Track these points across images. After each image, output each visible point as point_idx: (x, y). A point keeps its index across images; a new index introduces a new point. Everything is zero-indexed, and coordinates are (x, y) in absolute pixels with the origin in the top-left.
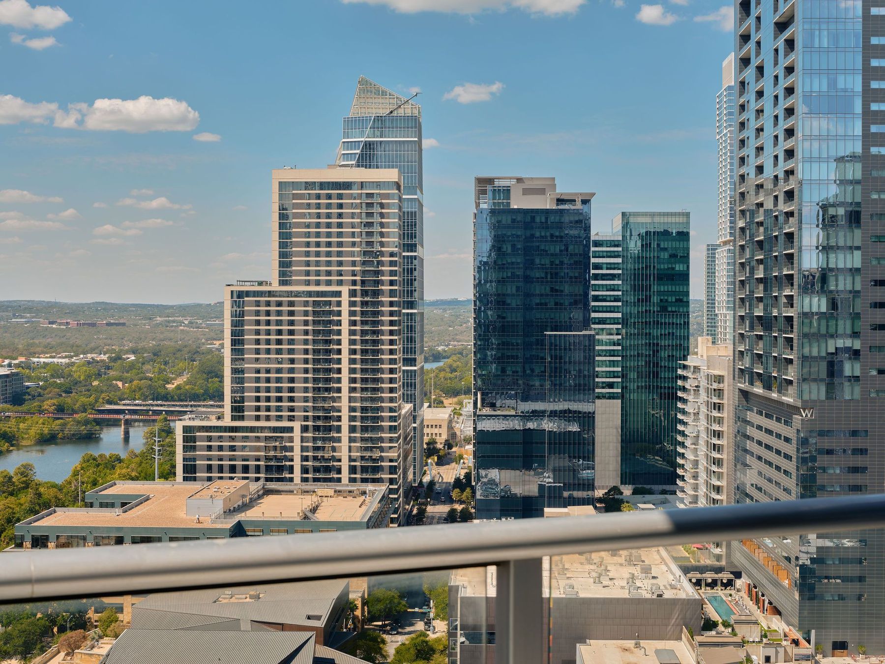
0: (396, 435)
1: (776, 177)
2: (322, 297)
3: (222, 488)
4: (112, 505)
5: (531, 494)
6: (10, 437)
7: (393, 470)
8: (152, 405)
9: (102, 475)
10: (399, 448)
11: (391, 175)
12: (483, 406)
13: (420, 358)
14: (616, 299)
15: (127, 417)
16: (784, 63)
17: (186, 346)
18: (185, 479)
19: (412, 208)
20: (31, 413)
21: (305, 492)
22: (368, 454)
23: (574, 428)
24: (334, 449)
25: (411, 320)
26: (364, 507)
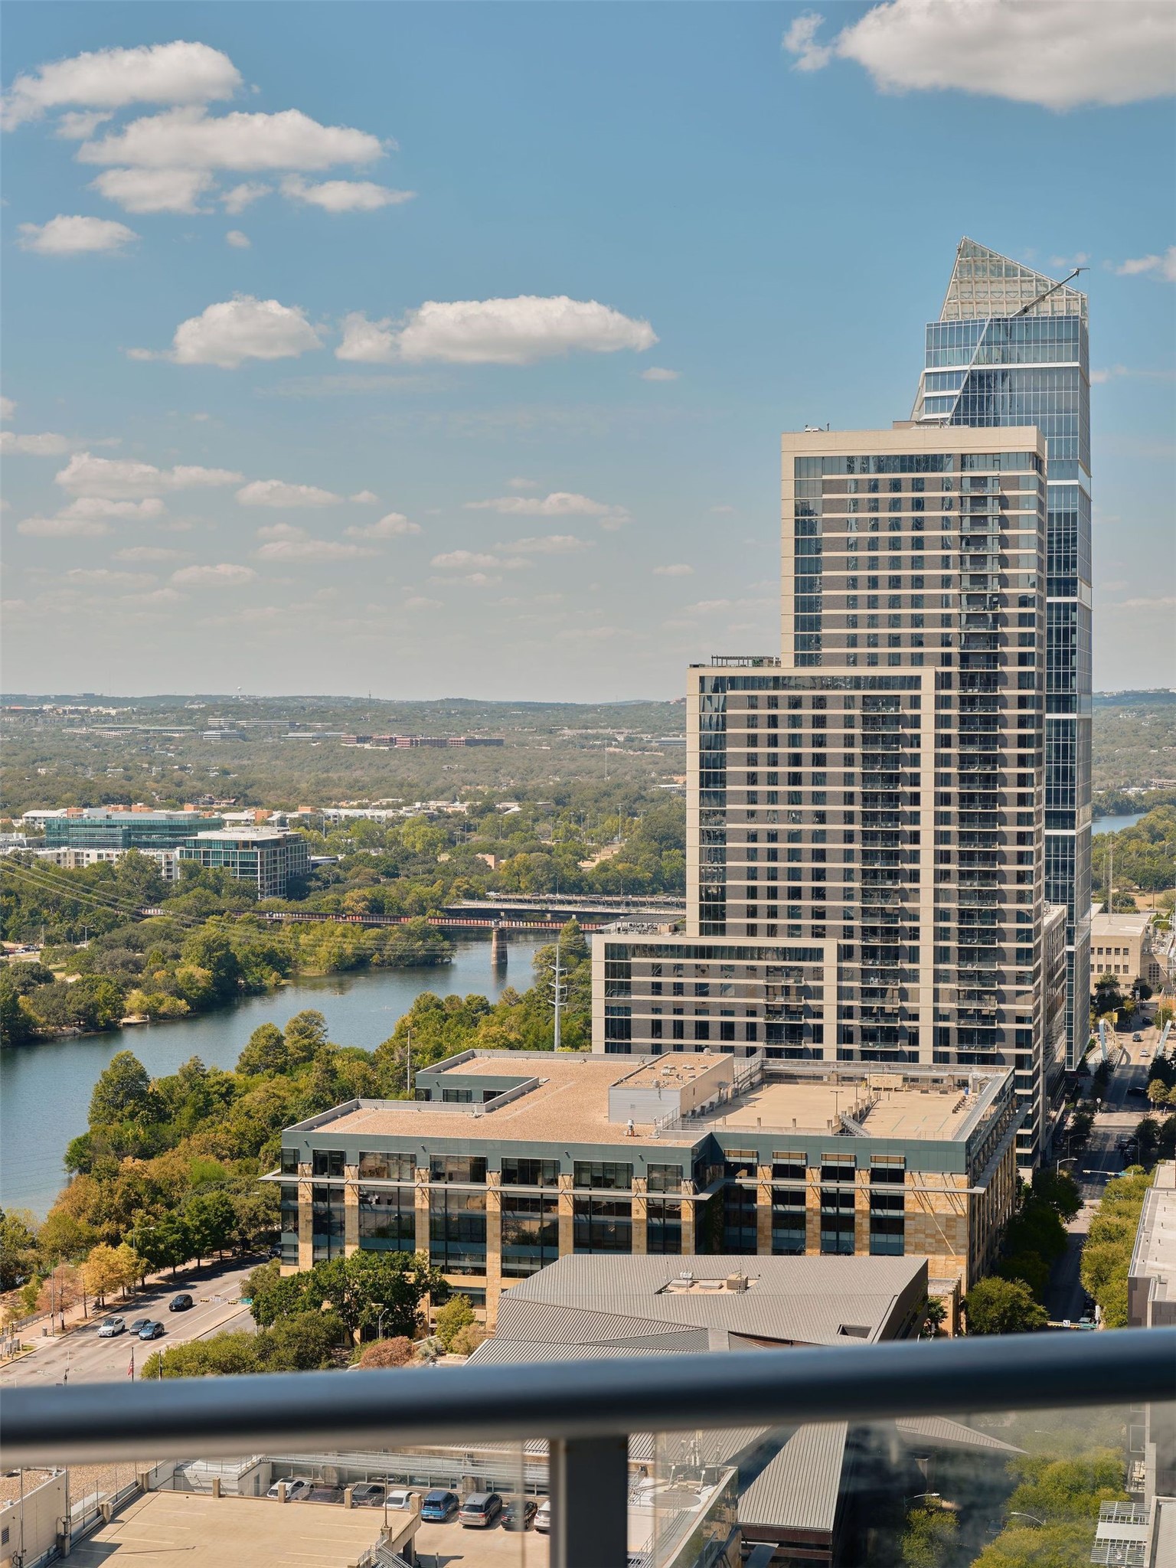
0: (1031, 969)
2: (880, 688)
3: (679, 1069)
4: (467, 1097)
6: (281, 961)
7: (1023, 1039)
8: (552, 902)
9: (452, 1036)
10: (1037, 995)
11: (1022, 438)
13: (1083, 813)
15: (503, 924)
17: (619, 786)
18: (610, 1048)
19: (1067, 505)
20: (321, 915)
21: (844, 1079)
22: (973, 1006)
24: (904, 995)
25: (1065, 734)
26: (962, 1113)
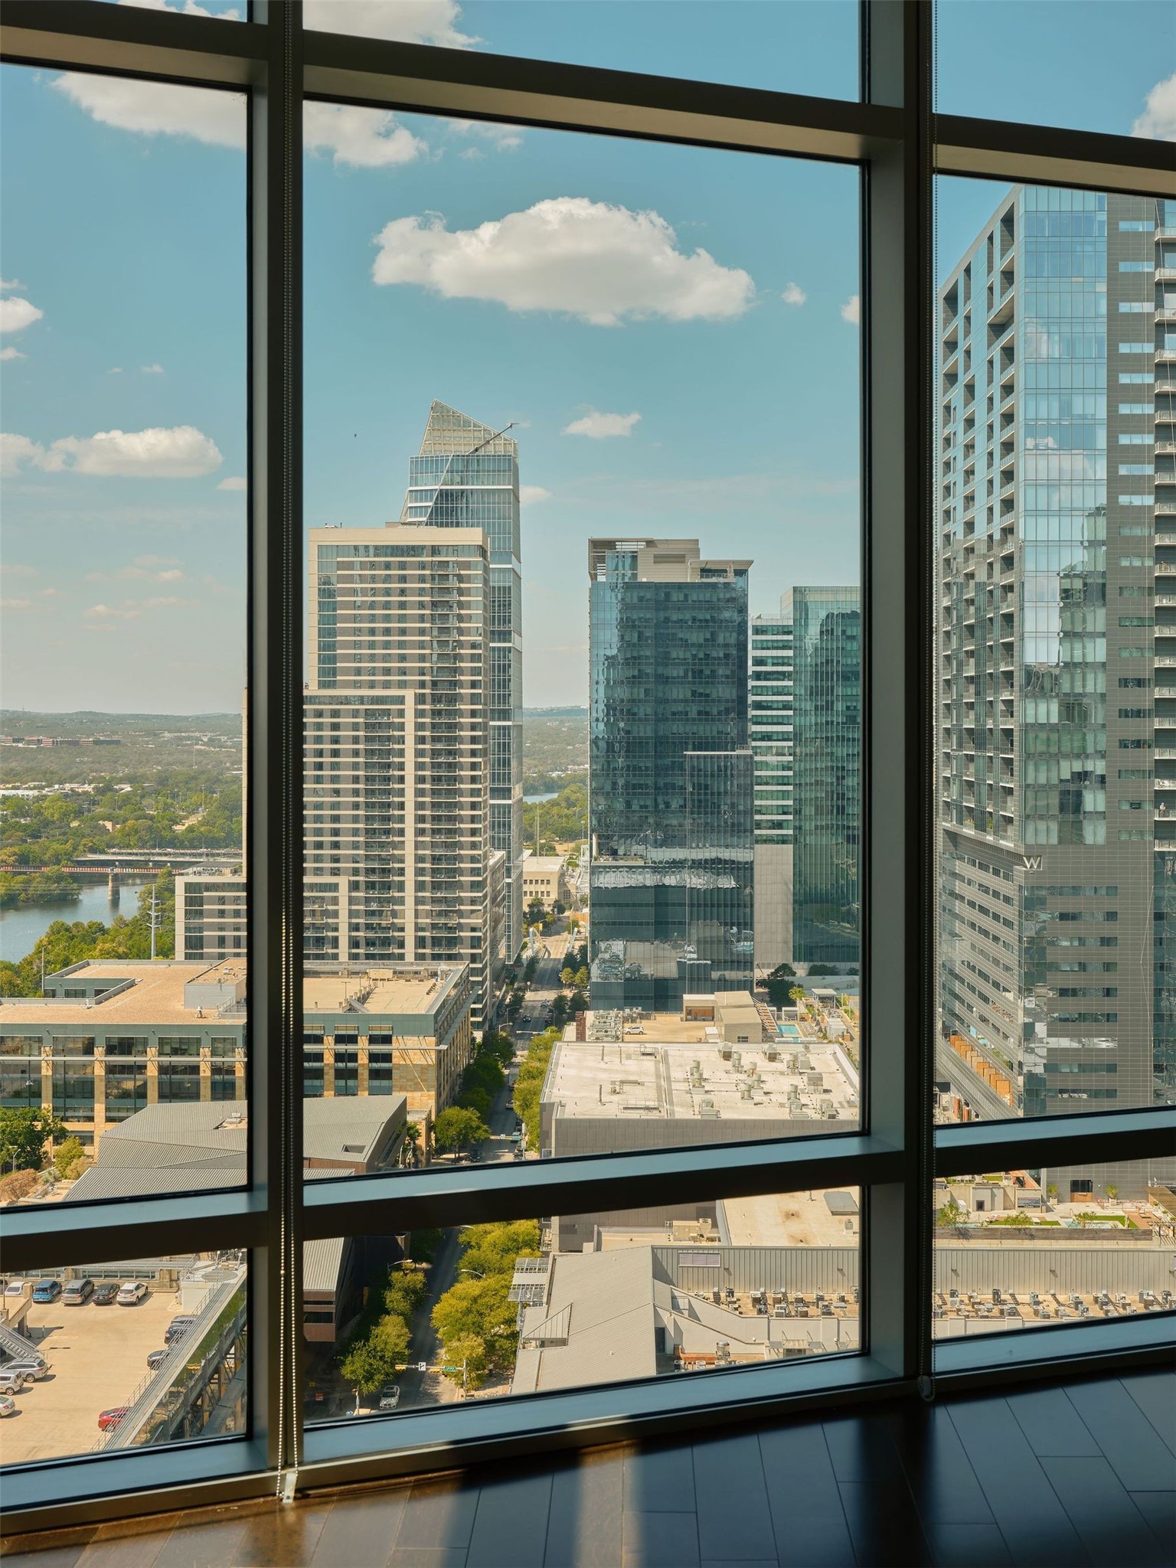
0: (480, 894)
1: (990, 537)
2: (377, 704)
3: (236, 969)
4: (82, 994)
5: (667, 975)
7: (475, 942)
8: (153, 854)
9: (77, 951)
10: (485, 912)
11: (471, 536)
12: (600, 853)
13: (517, 791)
14: (786, 706)
15: (116, 870)
16: (1000, 379)
17: (203, 772)
18: (188, 956)
19: (504, 581)
21: (354, 973)
22: (441, 921)
23: (728, 883)
24: (394, 914)
25: (504, 735)
26: (433, 995)
